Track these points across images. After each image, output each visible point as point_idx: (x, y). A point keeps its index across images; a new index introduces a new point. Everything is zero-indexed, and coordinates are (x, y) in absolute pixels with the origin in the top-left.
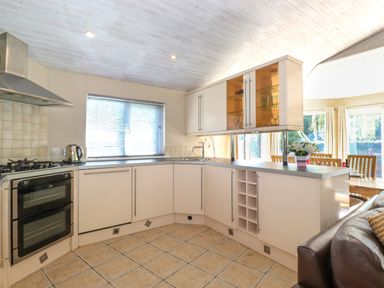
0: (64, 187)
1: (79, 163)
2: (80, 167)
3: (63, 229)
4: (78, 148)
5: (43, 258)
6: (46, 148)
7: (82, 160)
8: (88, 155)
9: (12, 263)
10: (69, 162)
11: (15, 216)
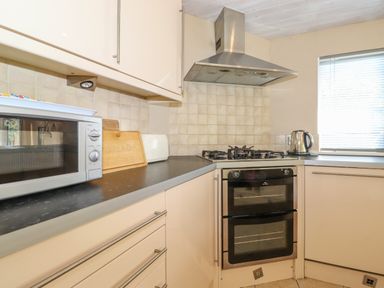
0: (284, 186)
1: (307, 156)
2: (307, 162)
3: (283, 244)
4: (305, 134)
5: (258, 274)
6: (269, 135)
7: (311, 151)
8: (321, 146)
9: (222, 268)
10: (294, 154)
11: (226, 213)
